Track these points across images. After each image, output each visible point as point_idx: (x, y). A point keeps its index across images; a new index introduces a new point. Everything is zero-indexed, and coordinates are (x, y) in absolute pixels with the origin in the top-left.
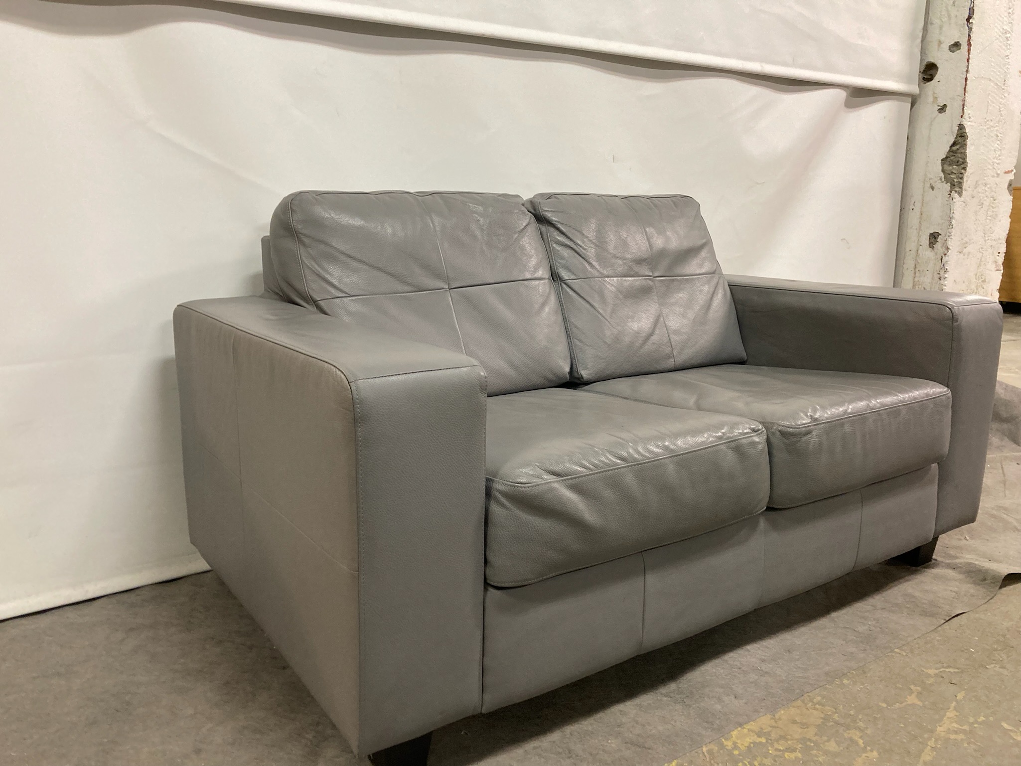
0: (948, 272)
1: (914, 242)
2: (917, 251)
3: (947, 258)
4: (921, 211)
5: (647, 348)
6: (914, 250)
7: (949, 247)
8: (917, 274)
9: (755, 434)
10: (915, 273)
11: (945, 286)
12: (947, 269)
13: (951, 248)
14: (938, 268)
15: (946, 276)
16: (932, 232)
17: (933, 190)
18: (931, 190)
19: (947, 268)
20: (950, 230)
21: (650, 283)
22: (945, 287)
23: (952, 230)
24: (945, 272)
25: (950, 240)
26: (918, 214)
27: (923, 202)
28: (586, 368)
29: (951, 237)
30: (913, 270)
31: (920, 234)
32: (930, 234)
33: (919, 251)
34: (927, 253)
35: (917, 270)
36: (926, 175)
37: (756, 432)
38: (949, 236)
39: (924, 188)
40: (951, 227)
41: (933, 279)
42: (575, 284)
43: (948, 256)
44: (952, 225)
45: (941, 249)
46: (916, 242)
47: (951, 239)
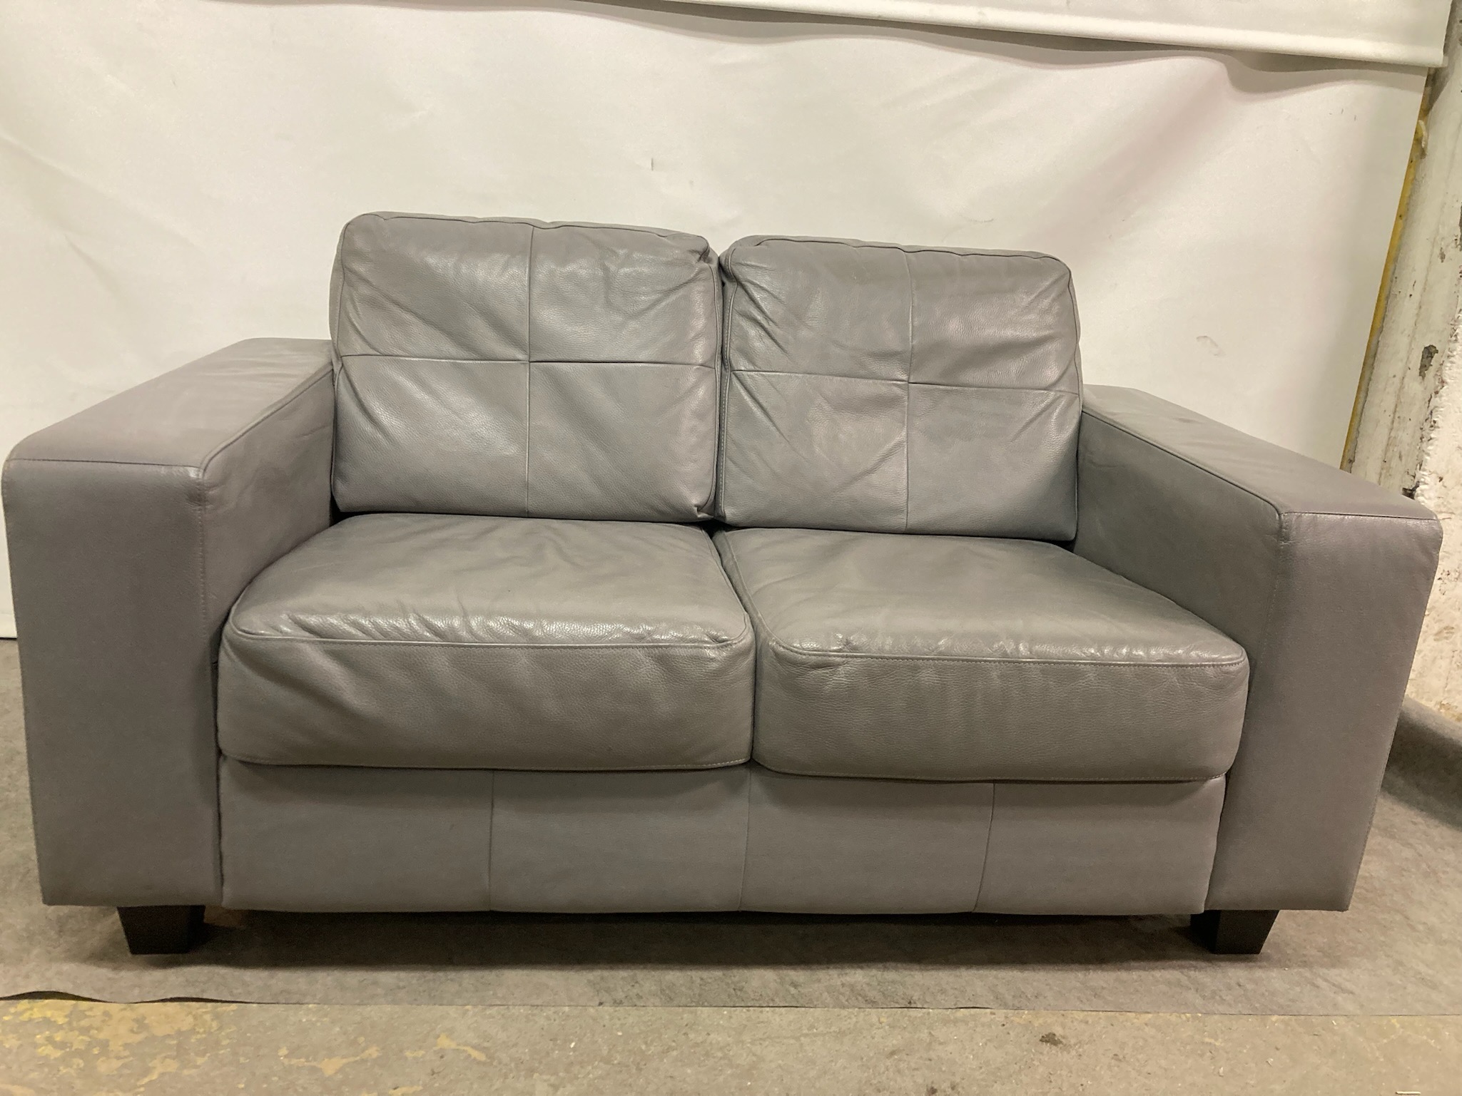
0: (1438, 427)
1: (1402, 360)
2: (1403, 378)
3: (1437, 399)
4: (1420, 302)
5: (856, 490)
6: (1399, 375)
7: (1444, 378)
8: (1396, 424)
9: (715, 645)
10: (1393, 422)
11: (1428, 455)
12: (1435, 422)
13: (1448, 381)
14: (1422, 418)
15: (1432, 436)
16: (1427, 345)
17: (1442, 262)
18: (1440, 260)
19: (1435, 419)
20: (1451, 345)
21: (898, 391)
22: (1428, 458)
23: (1457, 344)
24: (1432, 426)
25: (1449, 365)
26: (1416, 305)
27: (1425, 284)
28: (733, 505)
29: (1452, 359)
30: (1392, 416)
31: (1413, 346)
32: (1426, 348)
33: (1406, 380)
34: (1415, 387)
35: (1397, 415)
36: (1437, 230)
37: (720, 642)
38: (1449, 357)
39: (1431, 255)
40: (1454, 338)
41: (1413, 437)
42: (752, 378)
43: (1441, 396)
44: (1456, 336)
45: (1432, 380)
46: (1405, 360)
47: (1452, 362)
